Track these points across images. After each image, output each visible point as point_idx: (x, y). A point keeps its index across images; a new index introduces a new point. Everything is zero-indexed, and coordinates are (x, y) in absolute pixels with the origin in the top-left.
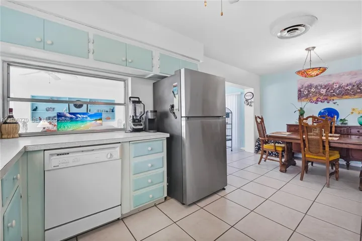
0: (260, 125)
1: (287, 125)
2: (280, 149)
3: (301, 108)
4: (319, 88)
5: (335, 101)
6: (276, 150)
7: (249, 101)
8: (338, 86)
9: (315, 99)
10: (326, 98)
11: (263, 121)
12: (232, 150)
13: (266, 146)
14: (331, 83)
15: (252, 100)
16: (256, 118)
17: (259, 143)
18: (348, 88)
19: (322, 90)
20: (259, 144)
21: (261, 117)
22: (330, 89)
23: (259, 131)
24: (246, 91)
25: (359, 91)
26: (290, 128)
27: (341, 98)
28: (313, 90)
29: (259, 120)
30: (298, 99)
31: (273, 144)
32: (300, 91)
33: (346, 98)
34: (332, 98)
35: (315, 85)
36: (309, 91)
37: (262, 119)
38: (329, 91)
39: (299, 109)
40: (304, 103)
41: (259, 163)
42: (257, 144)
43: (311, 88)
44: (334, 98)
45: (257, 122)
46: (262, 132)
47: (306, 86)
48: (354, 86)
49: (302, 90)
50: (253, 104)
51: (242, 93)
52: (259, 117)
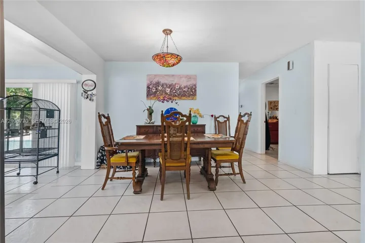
0: (106, 127)
1: (137, 126)
2: (133, 161)
3: (150, 107)
4: (165, 86)
5: (176, 102)
6: (128, 163)
7: (89, 93)
8: (178, 87)
9: (162, 98)
10: (170, 98)
11: (110, 122)
12: (58, 172)
13: (114, 159)
14: (174, 83)
15: (94, 92)
16: (100, 116)
17: (101, 153)
18: (185, 90)
19: (167, 89)
20: (103, 155)
21: (106, 116)
22: (173, 89)
23: (104, 136)
24: (85, 77)
25: (192, 93)
26: (141, 130)
27: (180, 98)
28: (160, 88)
29: (104, 120)
30: (147, 96)
31: (124, 155)
32: (149, 88)
33: (184, 99)
34: (175, 98)
35: (161, 83)
36: (156, 89)
37: (108, 118)
38: (172, 91)
39: (148, 108)
40: (153, 101)
41: (103, 189)
42: (100, 155)
43: (158, 86)
44: (176, 98)
45: (101, 122)
46: (108, 138)
47: (155, 83)
48: (189, 88)
49: (151, 87)
50: (94, 98)
51: (78, 82)
52: (104, 116)
